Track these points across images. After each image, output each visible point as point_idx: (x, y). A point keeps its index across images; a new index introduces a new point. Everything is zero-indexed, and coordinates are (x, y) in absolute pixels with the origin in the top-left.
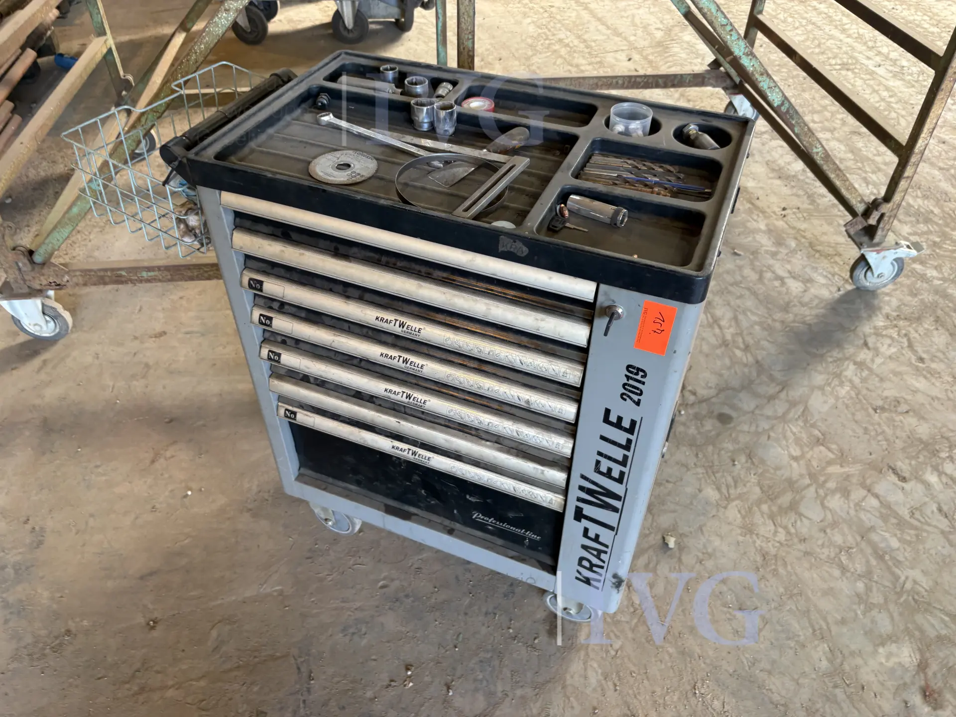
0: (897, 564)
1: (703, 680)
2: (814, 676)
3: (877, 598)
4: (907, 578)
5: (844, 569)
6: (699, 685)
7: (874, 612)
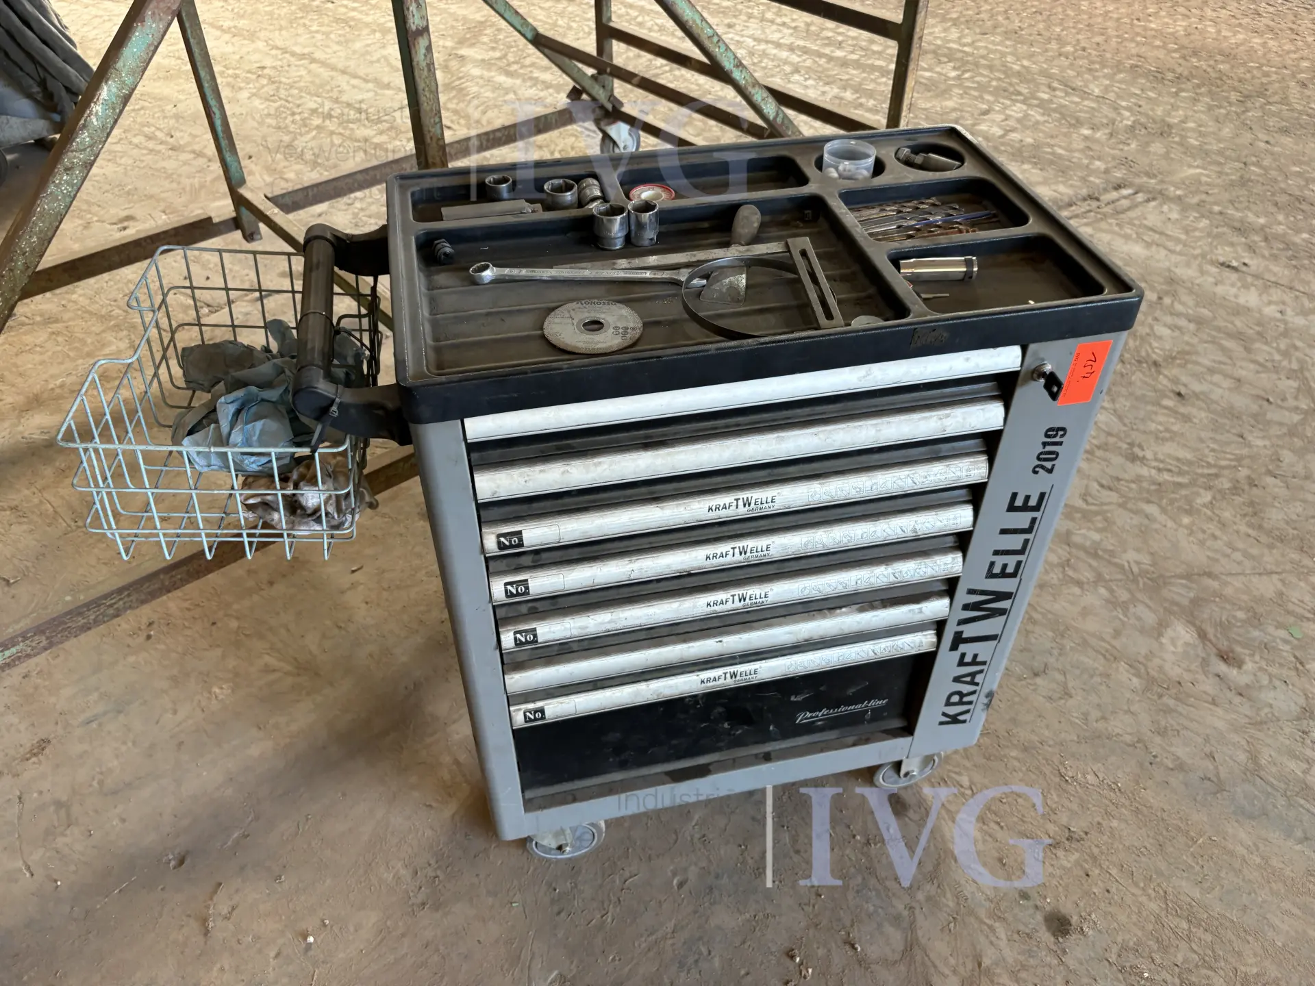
0: (1112, 553)
1: (1062, 763)
2: (1137, 698)
3: (1124, 596)
4: (1128, 562)
5: (1079, 584)
6: (1063, 770)
7: (1132, 609)
